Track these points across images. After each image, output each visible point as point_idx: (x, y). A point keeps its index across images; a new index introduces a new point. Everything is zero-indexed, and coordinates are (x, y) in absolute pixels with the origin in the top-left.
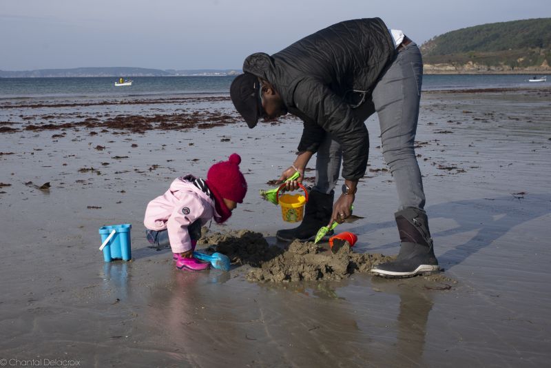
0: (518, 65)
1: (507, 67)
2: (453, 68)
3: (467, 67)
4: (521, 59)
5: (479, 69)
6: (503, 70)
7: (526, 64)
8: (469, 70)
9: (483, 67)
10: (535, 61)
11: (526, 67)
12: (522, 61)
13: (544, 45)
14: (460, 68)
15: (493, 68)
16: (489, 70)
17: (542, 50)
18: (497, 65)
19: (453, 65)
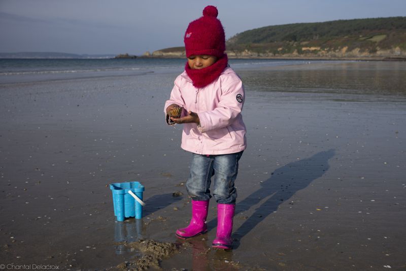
0: (278, 52)
1: (271, 54)
2: (234, 54)
3: (243, 53)
4: (281, 49)
5: (252, 55)
6: (268, 56)
7: (283, 52)
8: (245, 56)
9: (255, 53)
10: (290, 51)
11: (283, 54)
12: (282, 50)
13: (297, 39)
14: (239, 54)
15: (261, 54)
16: (259, 56)
17: (296, 43)
18: (264, 53)
19: (234, 52)
